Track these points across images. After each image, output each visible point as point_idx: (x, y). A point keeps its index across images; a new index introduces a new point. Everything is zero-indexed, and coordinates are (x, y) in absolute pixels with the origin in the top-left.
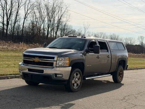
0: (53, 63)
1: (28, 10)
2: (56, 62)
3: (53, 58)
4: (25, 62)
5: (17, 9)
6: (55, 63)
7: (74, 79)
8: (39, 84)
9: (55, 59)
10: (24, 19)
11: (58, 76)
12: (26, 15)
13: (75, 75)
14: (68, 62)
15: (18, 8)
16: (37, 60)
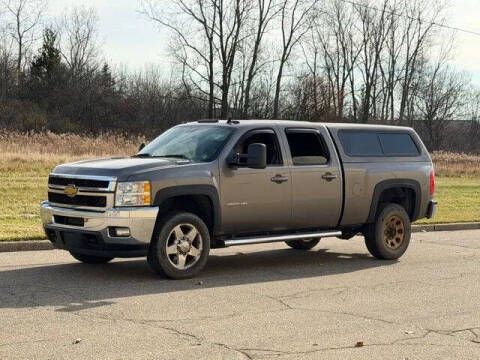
0: (105, 198)
1: (292, 32)
2: (113, 195)
3: (105, 184)
5: (257, 31)
6: (110, 197)
7: (176, 242)
8: (113, 261)
9: (112, 187)
10: (279, 63)
11: (119, 232)
12: (286, 48)
13: (177, 230)
14: (148, 193)
15: (260, 27)
16: (72, 191)
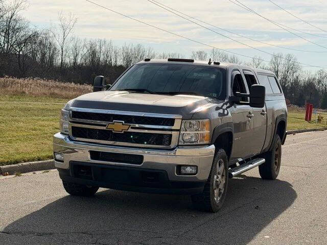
2: (178, 133)
3: (171, 122)
4: (77, 133)
6: (175, 135)
9: (177, 125)
14: (208, 132)
16: (118, 127)
